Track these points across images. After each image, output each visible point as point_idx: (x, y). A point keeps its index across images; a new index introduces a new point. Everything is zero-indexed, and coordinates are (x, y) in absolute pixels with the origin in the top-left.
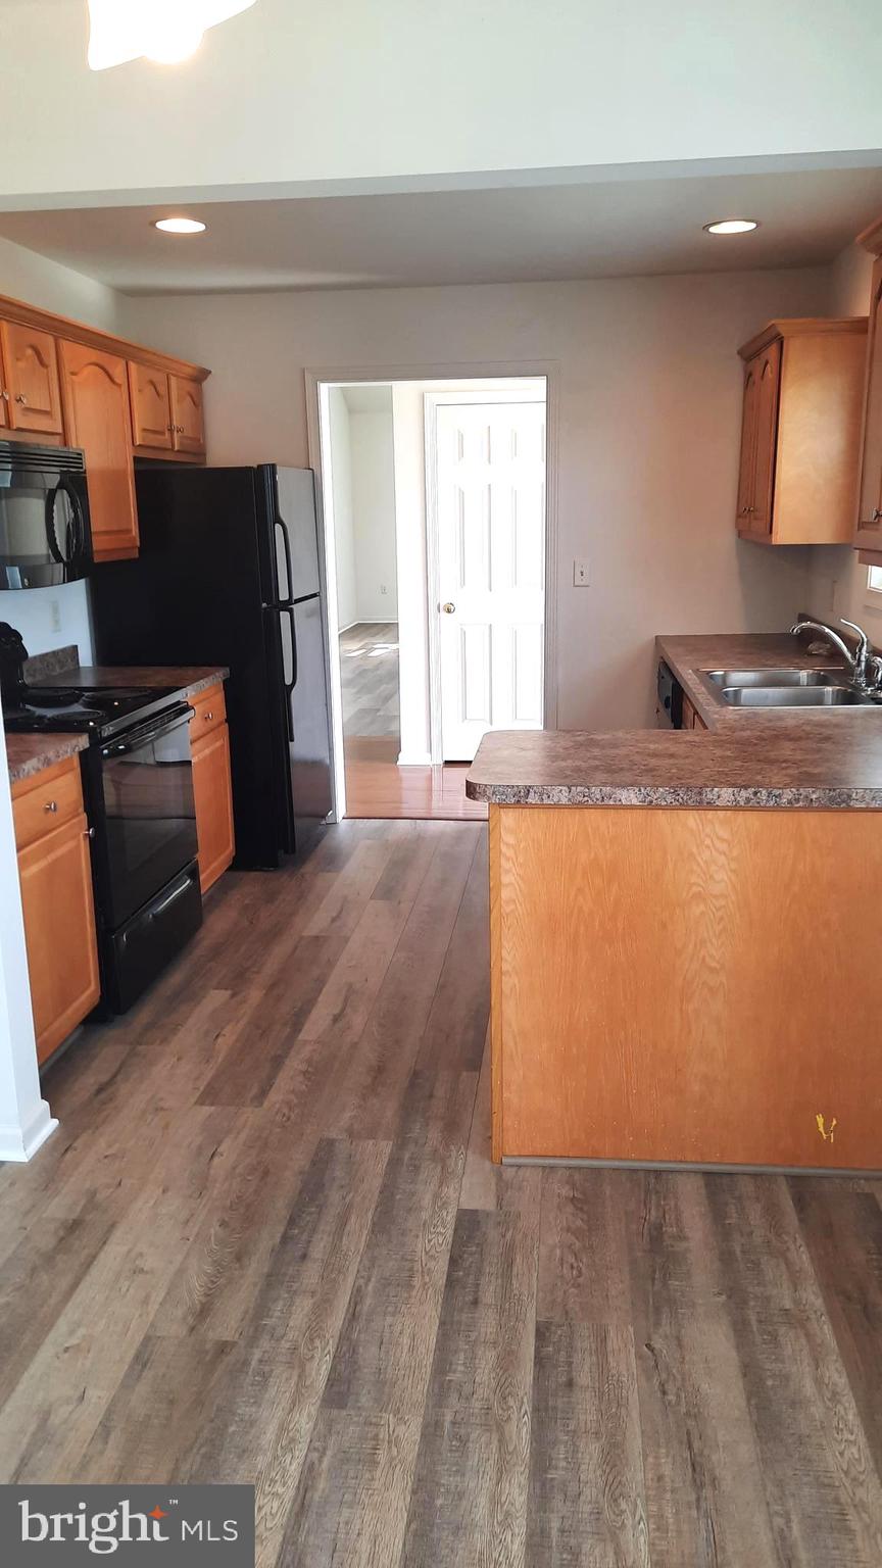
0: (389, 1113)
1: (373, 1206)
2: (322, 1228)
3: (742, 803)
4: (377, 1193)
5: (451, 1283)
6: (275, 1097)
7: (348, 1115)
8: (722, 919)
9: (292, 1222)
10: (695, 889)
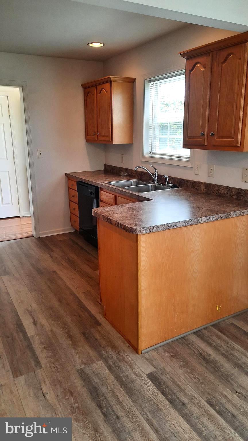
0: (90, 351)
1: (120, 387)
2: (112, 404)
3: (207, 221)
4: (116, 382)
5: (171, 401)
6: (44, 361)
7: (76, 357)
8: (198, 257)
9: (100, 406)
10: (192, 249)
